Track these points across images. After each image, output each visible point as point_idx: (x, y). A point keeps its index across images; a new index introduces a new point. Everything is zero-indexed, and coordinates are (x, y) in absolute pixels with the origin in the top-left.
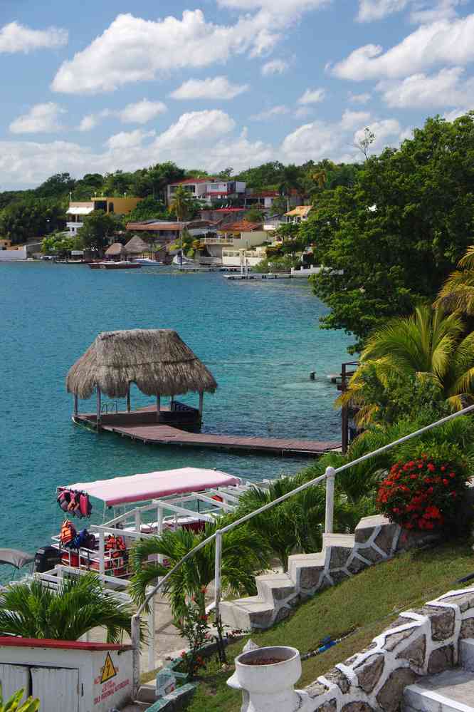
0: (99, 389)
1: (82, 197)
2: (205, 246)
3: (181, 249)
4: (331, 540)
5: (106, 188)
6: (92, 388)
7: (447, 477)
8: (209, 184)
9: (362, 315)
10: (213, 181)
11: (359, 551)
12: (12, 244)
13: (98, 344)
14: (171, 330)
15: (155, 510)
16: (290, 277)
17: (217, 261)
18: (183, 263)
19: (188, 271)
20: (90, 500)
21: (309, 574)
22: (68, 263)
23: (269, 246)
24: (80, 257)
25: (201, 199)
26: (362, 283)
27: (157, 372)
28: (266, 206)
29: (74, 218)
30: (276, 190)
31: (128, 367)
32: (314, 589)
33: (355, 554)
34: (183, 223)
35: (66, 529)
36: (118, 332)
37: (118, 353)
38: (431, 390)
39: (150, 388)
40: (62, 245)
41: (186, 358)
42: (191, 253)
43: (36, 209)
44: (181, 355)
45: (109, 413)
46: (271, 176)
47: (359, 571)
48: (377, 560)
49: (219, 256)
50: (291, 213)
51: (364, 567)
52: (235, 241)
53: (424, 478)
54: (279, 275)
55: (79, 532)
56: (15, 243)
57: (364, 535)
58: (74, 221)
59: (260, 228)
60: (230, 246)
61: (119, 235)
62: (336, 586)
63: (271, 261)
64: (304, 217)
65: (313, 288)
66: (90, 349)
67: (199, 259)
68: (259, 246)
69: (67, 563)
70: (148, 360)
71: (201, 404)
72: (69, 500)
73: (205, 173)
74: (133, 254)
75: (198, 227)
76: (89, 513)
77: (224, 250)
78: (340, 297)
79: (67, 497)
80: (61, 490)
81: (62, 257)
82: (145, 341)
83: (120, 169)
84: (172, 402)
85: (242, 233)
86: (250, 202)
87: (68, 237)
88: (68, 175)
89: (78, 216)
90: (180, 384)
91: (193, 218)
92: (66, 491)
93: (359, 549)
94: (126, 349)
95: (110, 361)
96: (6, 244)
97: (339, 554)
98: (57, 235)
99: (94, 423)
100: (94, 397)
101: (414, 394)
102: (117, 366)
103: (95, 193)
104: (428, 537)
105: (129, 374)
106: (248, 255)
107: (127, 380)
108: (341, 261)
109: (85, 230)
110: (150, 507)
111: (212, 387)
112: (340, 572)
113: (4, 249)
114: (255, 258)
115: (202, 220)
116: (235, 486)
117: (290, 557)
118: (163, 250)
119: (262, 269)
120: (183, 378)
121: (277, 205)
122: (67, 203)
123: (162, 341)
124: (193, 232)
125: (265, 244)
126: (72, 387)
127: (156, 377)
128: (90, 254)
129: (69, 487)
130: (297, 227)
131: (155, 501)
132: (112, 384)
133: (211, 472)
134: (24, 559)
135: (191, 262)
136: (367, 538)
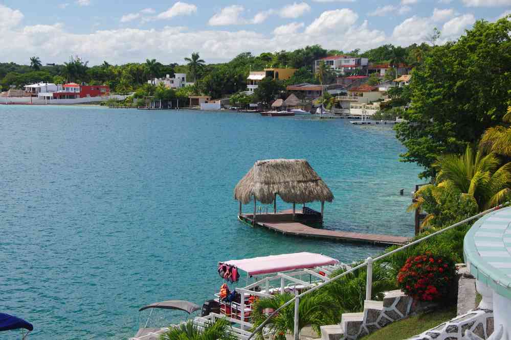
0: (255, 198)
1: (258, 68)
2: (339, 101)
3: (322, 104)
4: (369, 304)
5: (274, 62)
6: (251, 198)
7: (443, 267)
8: (343, 60)
9: (427, 153)
10: (346, 58)
11: (386, 312)
12: (211, 99)
13: (255, 168)
14: (304, 160)
15: (279, 280)
16: (396, 123)
17: (346, 111)
18: (323, 113)
19: (326, 118)
20: (238, 271)
21: (354, 326)
22: (248, 112)
23: (383, 102)
24: (256, 108)
25: (337, 70)
26: (430, 132)
27: (293, 187)
28: (381, 75)
29: (252, 82)
30: (389, 64)
31: (274, 183)
32: (356, 336)
33: (383, 314)
34: (324, 86)
35: (223, 289)
36: (268, 160)
37: (268, 175)
38: (470, 205)
39: (290, 198)
40: (243, 100)
41: (313, 179)
42: (329, 105)
43: (227, 76)
44: (309, 177)
45: (262, 213)
46: (386, 54)
47: (385, 325)
48: (396, 318)
49: (348, 108)
50: (397, 80)
51: (389, 323)
52: (359, 98)
53: (426, 267)
54: (387, 121)
55: (232, 292)
56: (213, 98)
57: (389, 302)
58: (252, 84)
59: (376, 90)
60: (356, 101)
61: (282, 94)
62: (370, 334)
63: (383, 112)
64: (407, 82)
65: (396, 134)
66: (250, 171)
67: (334, 110)
68: (375, 102)
69: (224, 311)
70: (288, 179)
71: (322, 209)
72: (225, 271)
73: (342, 52)
74: (289, 106)
75: (334, 89)
76: (237, 280)
77: (352, 104)
78: (413, 142)
79: (224, 269)
80: (221, 264)
81: (243, 108)
82: (287, 167)
83: (284, 50)
84: (304, 208)
85: (364, 93)
86: (371, 71)
87: (247, 95)
88: (250, 53)
89: (255, 81)
90: (309, 196)
91: (332, 82)
92: (223, 265)
93: (386, 311)
94: (274, 172)
95: (263, 179)
96: (208, 99)
97: (373, 313)
98: (241, 93)
99: (251, 220)
100: (252, 203)
101: (458, 208)
102: (267, 183)
103: (267, 66)
104: (430, 305)
105: (275, 189)
106: (368, 108)
107: (274, 192)
108: (415, 117)
109: (259, 90)
110: (276, 278)
111: (330, 198)
112: (374, 325)
113: (206, 102)
114: (373, 110)
115: (338, 84)
116: (333, 265)
117: (343, 315)
118: (310, 104)
119: (376, 117)
120: (310, 192)
121: (389, 74)
122: (247, 72)
123: (297, 167)
124: (331, 92)
125: (380, 100)
126: (238, 196)
127: (293, 191)
128: (262, 106)
129: (226, 263)
130: (401, 89)
131: (279, 274)
132: (264, 195)
133: (319, 256)
134: (194, 308)
135: (328, 112)
136: (391, 304)
